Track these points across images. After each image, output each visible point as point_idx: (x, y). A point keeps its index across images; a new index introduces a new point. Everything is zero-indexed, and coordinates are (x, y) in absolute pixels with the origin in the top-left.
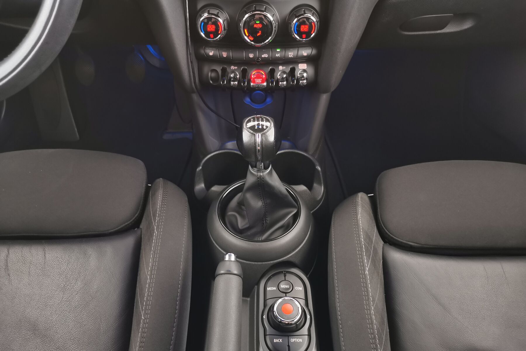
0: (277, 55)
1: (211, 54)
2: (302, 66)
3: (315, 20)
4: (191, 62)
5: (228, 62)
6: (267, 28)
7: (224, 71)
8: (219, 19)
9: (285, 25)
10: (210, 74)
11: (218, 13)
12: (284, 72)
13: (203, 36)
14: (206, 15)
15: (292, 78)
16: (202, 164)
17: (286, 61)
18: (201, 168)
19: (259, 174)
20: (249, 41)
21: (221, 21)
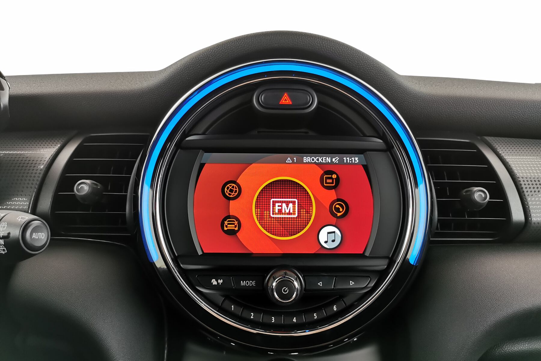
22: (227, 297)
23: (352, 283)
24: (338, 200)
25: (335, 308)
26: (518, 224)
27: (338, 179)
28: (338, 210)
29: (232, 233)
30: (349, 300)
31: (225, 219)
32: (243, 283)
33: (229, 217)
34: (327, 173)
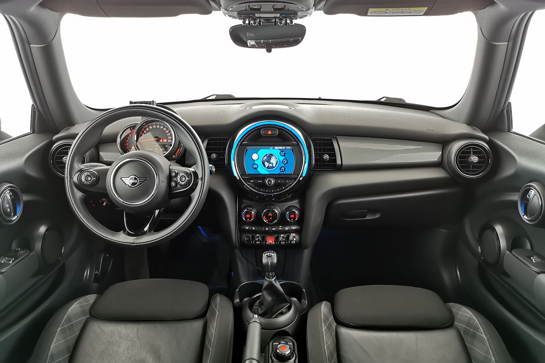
0: (280, 229)
1: (247, 228)
2: (293, 235)
3: (297, 213)
4: (237, 232)
5: (256, 232)
6: (275, 216)
7: (253, 237)
8: (252, 212)
9: (283, 215)
10: (246, 238)
11: (252, 209)
12: (283, 237)
13: (244, 219)
14: (246, 210)
15: (287, 241)
16: (239, 288)
17: (285, 232)
18: (238, 289)
19: (270, 280)
20: (266, 222)
21: (253, 213)
22: (254, 185)
23: (288, 181)
24: (285, 159)
25: (283, 188)
26: (339, 165)
27: (285, 153)
28: (285, 162)
29: (256, 168)
30: (287, 186)
31: (254, 165)
32: (259, 181)
33: (255, 164)
34: (281, 151)
